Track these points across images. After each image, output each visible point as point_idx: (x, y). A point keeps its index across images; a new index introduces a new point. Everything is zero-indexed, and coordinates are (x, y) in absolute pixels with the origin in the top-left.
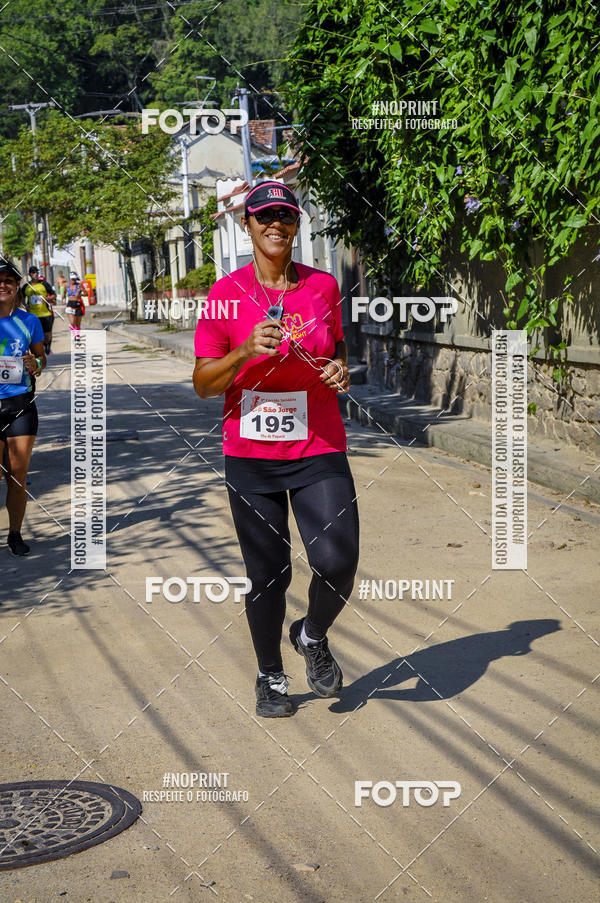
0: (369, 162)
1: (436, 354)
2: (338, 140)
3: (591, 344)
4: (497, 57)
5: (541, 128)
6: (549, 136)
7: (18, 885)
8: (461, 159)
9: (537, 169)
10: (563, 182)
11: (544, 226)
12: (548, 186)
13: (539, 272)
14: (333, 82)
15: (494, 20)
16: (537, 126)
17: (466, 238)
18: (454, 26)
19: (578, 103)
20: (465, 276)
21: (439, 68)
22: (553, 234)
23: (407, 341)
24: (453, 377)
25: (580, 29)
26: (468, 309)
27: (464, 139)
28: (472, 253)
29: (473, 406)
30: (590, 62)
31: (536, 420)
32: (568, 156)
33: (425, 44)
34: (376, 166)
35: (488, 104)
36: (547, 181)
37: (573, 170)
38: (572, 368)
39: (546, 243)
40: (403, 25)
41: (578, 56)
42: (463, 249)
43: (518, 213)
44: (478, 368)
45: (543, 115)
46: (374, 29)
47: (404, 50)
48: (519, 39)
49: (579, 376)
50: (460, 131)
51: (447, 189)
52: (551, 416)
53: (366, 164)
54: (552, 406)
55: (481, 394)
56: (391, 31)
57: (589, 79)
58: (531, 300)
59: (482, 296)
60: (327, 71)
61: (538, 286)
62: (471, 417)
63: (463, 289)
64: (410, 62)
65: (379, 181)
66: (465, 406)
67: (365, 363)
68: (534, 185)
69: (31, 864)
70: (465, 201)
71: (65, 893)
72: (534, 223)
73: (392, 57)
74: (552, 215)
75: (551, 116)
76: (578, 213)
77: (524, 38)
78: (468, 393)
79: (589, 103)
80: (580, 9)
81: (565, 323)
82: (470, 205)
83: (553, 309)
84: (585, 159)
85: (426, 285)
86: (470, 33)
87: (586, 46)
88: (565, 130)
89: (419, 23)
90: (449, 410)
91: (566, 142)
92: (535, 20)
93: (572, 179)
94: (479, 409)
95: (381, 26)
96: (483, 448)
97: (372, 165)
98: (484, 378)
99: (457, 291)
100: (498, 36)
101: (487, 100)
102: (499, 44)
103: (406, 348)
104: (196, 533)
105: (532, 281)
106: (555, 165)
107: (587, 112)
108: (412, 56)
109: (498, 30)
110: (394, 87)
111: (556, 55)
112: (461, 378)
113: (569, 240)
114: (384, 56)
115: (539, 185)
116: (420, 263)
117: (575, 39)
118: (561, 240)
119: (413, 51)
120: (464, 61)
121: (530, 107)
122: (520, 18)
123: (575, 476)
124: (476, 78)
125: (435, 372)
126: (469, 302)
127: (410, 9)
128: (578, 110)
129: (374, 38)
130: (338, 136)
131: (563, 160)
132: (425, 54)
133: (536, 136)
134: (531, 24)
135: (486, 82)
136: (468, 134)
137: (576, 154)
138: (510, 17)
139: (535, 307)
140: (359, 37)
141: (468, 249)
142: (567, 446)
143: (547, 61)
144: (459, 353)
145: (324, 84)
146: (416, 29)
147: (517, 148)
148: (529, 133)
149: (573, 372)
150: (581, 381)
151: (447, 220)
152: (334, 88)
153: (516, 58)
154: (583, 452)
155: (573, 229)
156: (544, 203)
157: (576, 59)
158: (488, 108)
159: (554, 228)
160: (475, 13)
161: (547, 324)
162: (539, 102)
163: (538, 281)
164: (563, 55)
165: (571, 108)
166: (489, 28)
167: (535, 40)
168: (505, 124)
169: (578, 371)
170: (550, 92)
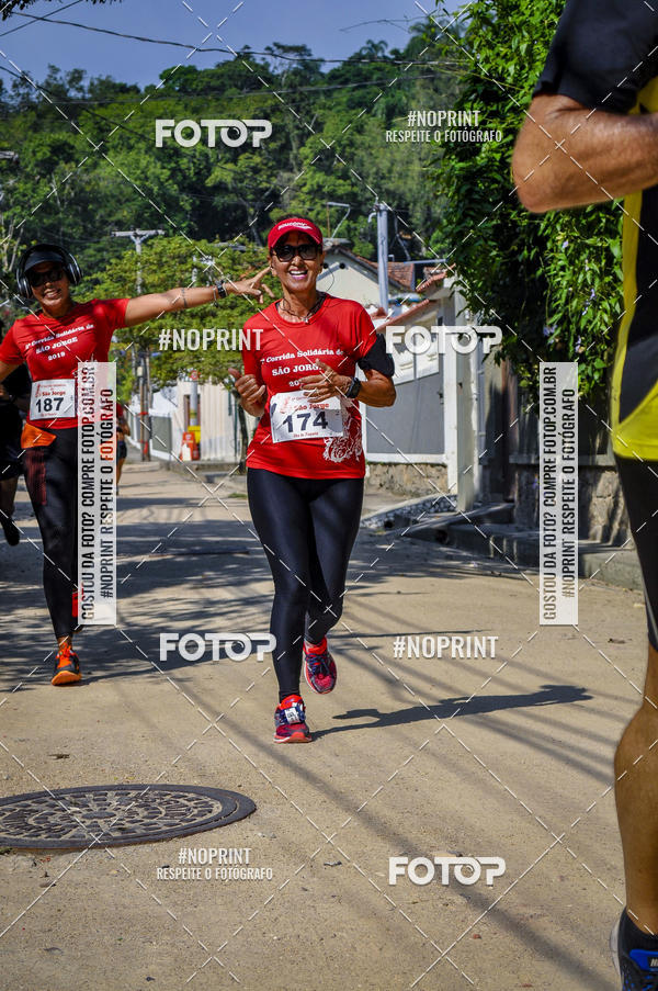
0: (529, 251)
1: (597, 480)
2: (494, 226)
14: (491, 160)
24: (616, 503)
34: (537, 254)
53: (526, 252)
65: (539, 272)
67: (512, 501)
69: (129, 844)
85: (588, 394)
90: (610, 543)
97: (533, 253)
116: (583, 367)
125: (595, 500)
130: (494, 222)
152: (493, 165)
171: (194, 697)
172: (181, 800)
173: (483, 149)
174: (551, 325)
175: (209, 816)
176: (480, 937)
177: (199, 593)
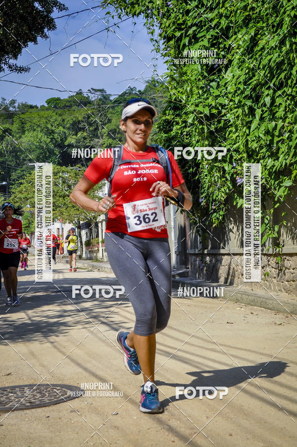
0: (193, 169)
1: (222, 259)
3: (294, 244)
4: (252, 111)
5: (272, 141)
6: (275, 145)
7: (27, 415)
8: (235, 160)
9: (270, 160)
10: (282, 165)
11: (273, 188)
12: (275, 168)
13: (270, 212)
15: (251, 95)
16: (270, 140)
17: (236, 198)
18: (233, 99)
19: (289, 128)
20: (235, 222)
21: (226, 118)
22: (277, 190)
23: (208, 254)
24: (229, 269)
25: (290, 95)
26: (237, 237)
27: (237, 151)
28: (239, 206)
29: (238, 281)
30: (294, 110)
31: (268, 283)
32: (284, 153)
33: (220, 108)
34: (196, 170)
35: (248, 133)
36: (275, 166)
37: (286, 160)
38: (285, 257)
39: (273, 196)
40: (210, 100)
41: (289, 107)
42: (235, 204)
43: (261, 183)
44: (241, 263)
45: (273, 136)
46: (197, 101)
47: (210, 110)
48: (262, 102)
49: (288, 260)
50: (235, 146)
51: (229, 173)
52: (275, 281)
54: (275, 276)
55: (242, 275)
56: (204, 102)
57: (294, 117)
58: (267, 225)
60: (175, 128)
61: (270, 218)
62: (238, 286)
63: (235, 227)
64: (213, 116)
65: (197, 177)
66: (235, 282)
67: (188, 268)
68: (268, 168)
69: (33, 408)
70: (237, 179)
71: (49, 417)
72: (268, 187)
73: (204, 113)
74: (276, 183)
75: (276, 136)
76: (288, 179)
77: (264, 101)
78: (236, 275)
79: (293, 127)
80: (290, 87)
81: (281, 238)
82: (239, 181)
83: (276, 228)
84: (291, 154)
85: (218, 225)
86: (240, 102)
87: (293, 103)
88: (283, 141)
89: (217, 99)
90: (228, 284)
91: (284, 148)
92: (270, 93)
93: (286, 164)
94: (241, 281)
95: (200, 100)
96: (243, 296)
99: (232, 228)
100: (253, 102)
101: (247, 132)
102: (253, 106)
103: (208, 259)
104: (107, 320)
105: (267, 217)
106: (278, 159)
107: (293, 133)
108: (213, 113)
109: (253, 100)
110: (205, 127)
111: (279, 109)
112: (234, 268)
113: (284, 193)
114: (201, 113)
115: (271, 168)
116: (215, 214)
117: (287, 100)
118: (280, 193)
119: (214, 111)
120: (237, 114)
121: (267, 132)
122: (263, 93)
123: (286, 303)
124: (242, 120)
125: (221, 267)
126: (238, 233)
127: (213, 93)
128: (289, 132)
129: (197, 106)
131: (282, 156)
132: (220, 112)
133: (269, 146)
134: (268, 95)
135: (247, 123)
136: (239, 148)
137: (288, 152)
138: (258, 93)
139: (268, 228)
140: (190, 105)
141: (237, 203)
142: (282, 294)
143: (275, 111)
144: (232, 257)
145: (173, 133)
146: (216, 101)
147: (261, 152)
148: (267, 145)
149: (285, 258)
150: (289, 263)
151: (228, 188)
152: (178, 135)
153: (260, 110)
154: (290, 295)
155: (286, 187)
156: (273, 177)
157: (288, 109)
158: (248, 135)
159: (277, 188)
160: (242, 93)
161: (274, 236)
162: (271, 130)
163: (270, 216)
164: (282, 108)
165: (285, 131)
166: (249, 99)
167: (270, 102)
168: (256, 141)
169: (287, 258)
170: (276, 125)
171: (58, 349)
172: (55, 390)
173: (174, 129)
174: (202, 198)
175: (66, 396)
176: (174, 442)
177: (61, 307)
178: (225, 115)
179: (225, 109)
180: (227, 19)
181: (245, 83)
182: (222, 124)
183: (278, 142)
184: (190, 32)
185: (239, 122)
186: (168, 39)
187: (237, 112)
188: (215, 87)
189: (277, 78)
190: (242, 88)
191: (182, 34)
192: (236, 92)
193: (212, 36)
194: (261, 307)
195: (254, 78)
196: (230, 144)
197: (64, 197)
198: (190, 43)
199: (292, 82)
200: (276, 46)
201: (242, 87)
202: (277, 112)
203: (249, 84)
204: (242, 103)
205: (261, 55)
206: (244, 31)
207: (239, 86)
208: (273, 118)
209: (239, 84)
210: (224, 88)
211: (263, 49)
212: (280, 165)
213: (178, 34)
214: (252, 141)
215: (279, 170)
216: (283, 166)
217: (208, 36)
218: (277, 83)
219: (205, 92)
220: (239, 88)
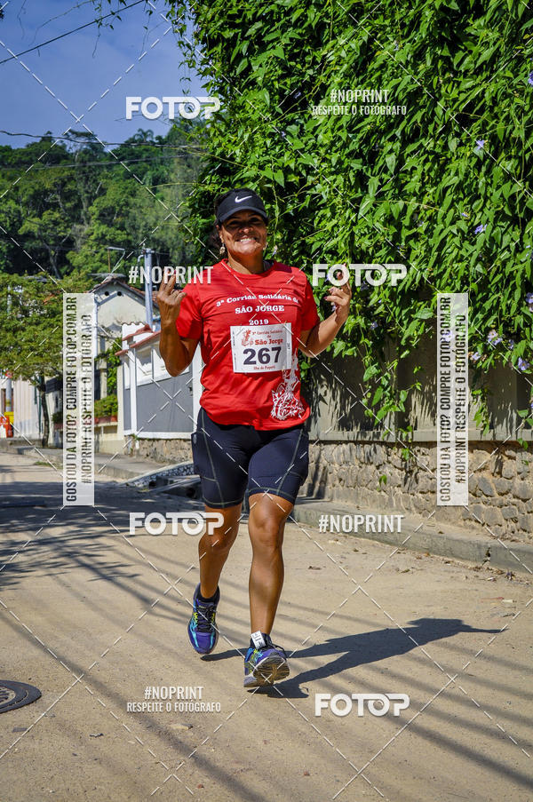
3: (434, 425)
4: (362, 180)
5: (397, 237)
6: (403, 244)
10: (414, 281)
11: (397, 321)
12: (402, 285)
13: (392, 366)
15: (361, 151)
16: (394, 235)
18: (328, 156)
19: (428, 213)
20: (330, 382)
21: (314, 192)
22: (405, 327)
24: (317, 468)
25: (432, 152)
26: (332, 409)
27: (333, 252)
28: (336, 352)
29: (333, 491)
30: (438, 180)
31: (387, 496)
32: (419, 260)
33: (304, 173)
35: (354, 220)
36: (402, 281)
37: (422, 270)
38: (417, 448)
39: (398, 336)
40: (286, 158)
41: (429, 175)
43: (376, 312)
44: (338, 457)
45: (399, 226)
46: (261, 159)
47: (286, 177)
48: (381, 163)
49: (423, 454)
50: (330, 244)
51: (318, 295)
52: (399, 491)
54: (400, 482)
55: (341, 480)
56: (276, 161)
57: (437, 193)
58: (385, 389)
59: (344, 396)
61: (392, 377)
62: (332, 500)
63: (328, 391)
64: (290, 187)
66: (326, 492)
72: (389, 319)
73: (275, 182)
74: (404, 312)
75: (406, 227)
76: (426, 307)
77: (385, 162)
78: (330, 480)
79: (437, 212)
80: (431, 137)
81: (412, 412)
83: (403, 396)
84: (432, 261)
86: (340, 162)
87: (436, 166)
88: (416, 236)
89: (299, 156)
90: (313, 497)
91: (418, 249)
92: (394, 147)
93: (422, 279)
94: (338, 491)
95: (267, 158)
98: (344, 466)
99: (323, 394)
100: (364, 164)
101: (353, 218)
102: (364, 171)
104: (92, 560)
105: (386, 374)
106: (407, 269)
107: (435, 222)
108: (292, 182)
109: (364, 160)
110: (276, 207)
111: (411, 178)
112: (325, 468)
113: (417, 331)
114: (269, 181)
117: (426, 161)
118: (411, 332)
119: (294, 179)
120: (335, 185)
121: (389, 220)
122: (382, 147)
123: (419, 533)
124: (344, 196)
126: (333, 403)
127: (292, 145)
128: (428, 219)
129: (261, 168)
131: (415, 263)
132: (303, 181)
133: (393, 245)
134: (391, 151)
135: (353, 201)
136: (337, 248)
137: (425, 256)
138: (374, 147)
139: (389, 394)
140: (249, 166)
141: (333, 348)
142: (412, 515)
143: (403, 182)
144: (323, 446)
146: (296, 161)
147: (377, 255)
148: (388, 244)
149: (419, 451)
150: (425, 459)
153: (377, 178)
154: (426, 518)
155: (421, 321)
156: (398, 301)
157: (427, 177)
158: (354, 224)
159: (405, 322)
160: (345, 146)
161: (398, 410)
162: (396, 216)
163: (391, 374)
164: (417, 176)
165: (422, 218)
166: (356, 157)
167: (394, 164)
168: (368, 236)
169: (423, 450)
170: (405, 207)
175: (6, 701)
176: (203, 786)
178: (313, 186)
179: (314, 175)
180: (319, 10)
181: (350, 129)
182: (306, 203)
183: (408, 238)
184: (252, 31)
185: (339, 199)
186: (210, 43)
187: (335, 180)
188: (295, 134)
189: (409, 120)
190: (344, 138)
191: (236, 35)
192: (333, 144)
193: (291, 39)
194: (373, 539)
195: (367, 121)
196: (321, 240)
197: (15, 330)
198: (251, 50)
199: (435, 129)
200: (407, 62)
201: (344, 135)
202: (407, 182)
203: (358, 131)
204: (345, 166)
205: (380, 77)
206: (350, 31)
207: (339, 133)
208: (400, 193)
209: (339, 129)
210: (311, 136)
211: (383, 66)
212: (411, 280)
213: (228, 34)
214: (362, 235)
215: (409, 289)
216: (417, 283)
217: (285, 41)
218: (408, 130)
219: (276, 144)
220: (340, 138)
